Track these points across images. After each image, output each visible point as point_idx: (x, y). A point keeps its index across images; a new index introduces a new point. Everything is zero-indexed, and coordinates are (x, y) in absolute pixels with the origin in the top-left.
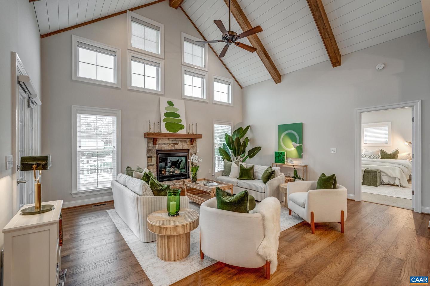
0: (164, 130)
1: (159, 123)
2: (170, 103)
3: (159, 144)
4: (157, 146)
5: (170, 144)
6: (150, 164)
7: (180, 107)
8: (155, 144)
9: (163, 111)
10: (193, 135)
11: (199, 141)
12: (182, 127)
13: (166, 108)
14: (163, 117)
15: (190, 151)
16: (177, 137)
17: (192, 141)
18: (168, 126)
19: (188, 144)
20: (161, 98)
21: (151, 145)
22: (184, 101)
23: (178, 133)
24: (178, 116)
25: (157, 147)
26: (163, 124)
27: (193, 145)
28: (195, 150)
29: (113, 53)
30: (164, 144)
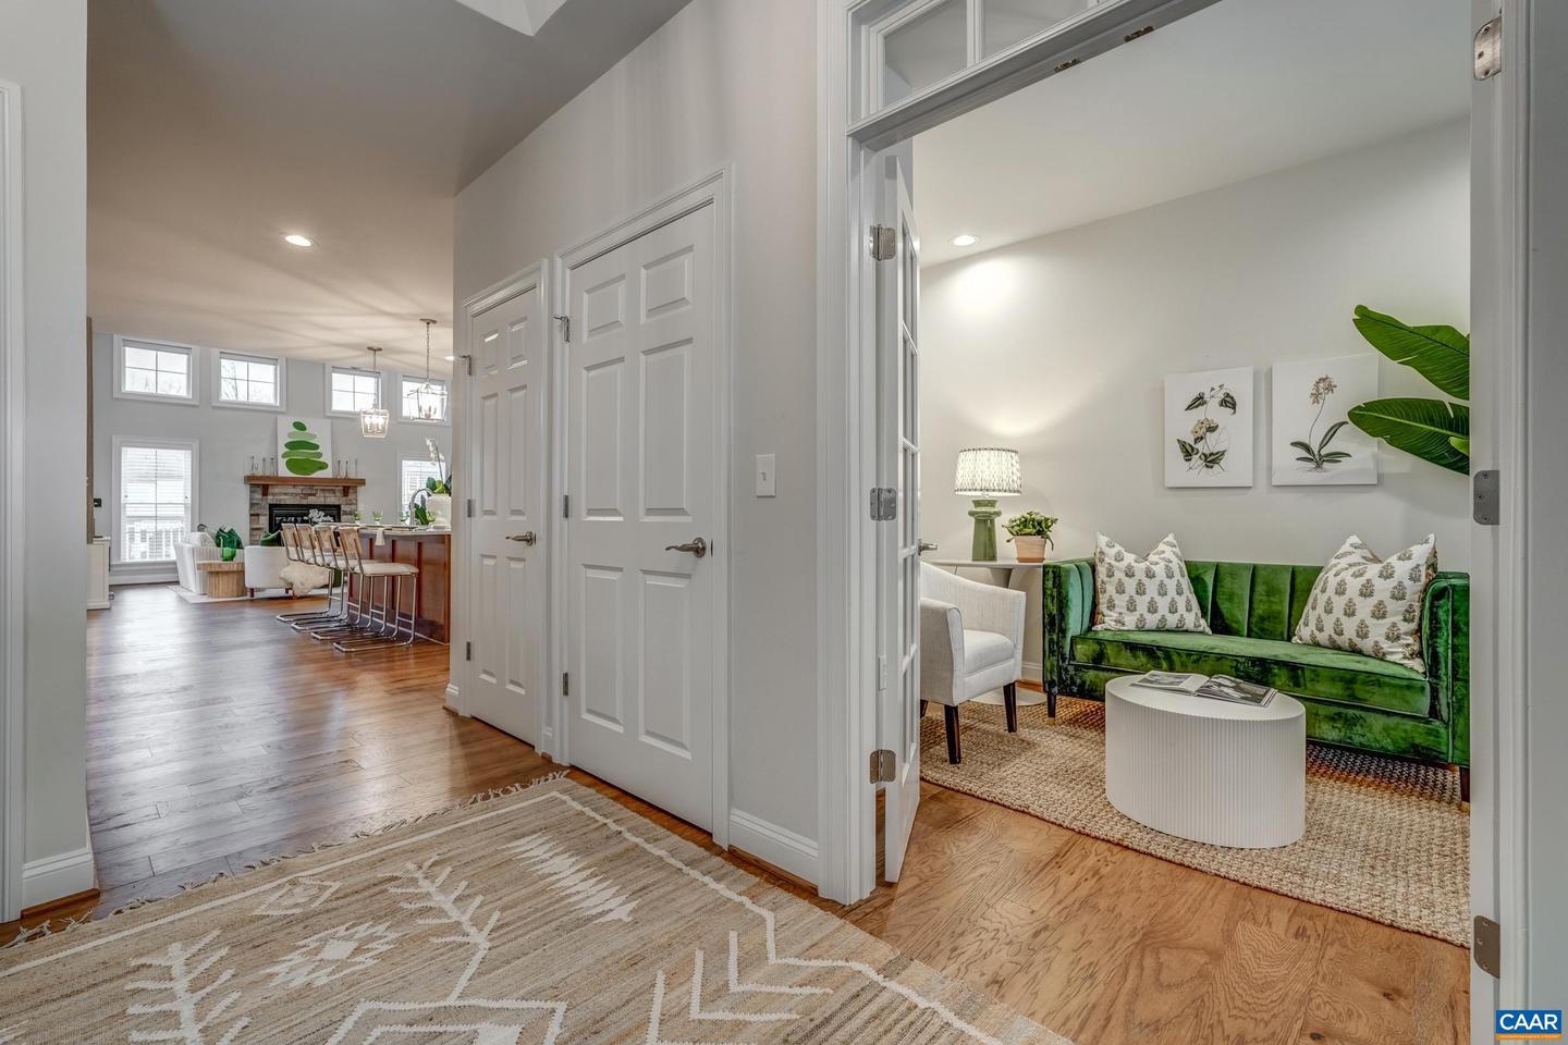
0: (284, 471)
1: (274, 460)
2: (300, 426)
3: (273, 494)
4: (270, 497)
5: (297, 494)
6: (255, 526)
7: (319, 432)
8: (265, 494)
9: (283, 439)
10: (347, 479)
11: (361, 489)
12: (323, 466)
13: (290, 435)
14: (282, 450)
15: (343, 508)
16: (313, 485)
17: (346, 491)
18: (291, 465)
19: (338, 494)
20: (280, 417)
21: (258, 496)
22: (329, 421)
23: (313, 476)
24: (317, 447)
25: (271, 499)
26: (282, 463)
27: (350, 497)
28: (353, 507)
29: (186, 351)
30: (285, 494)
